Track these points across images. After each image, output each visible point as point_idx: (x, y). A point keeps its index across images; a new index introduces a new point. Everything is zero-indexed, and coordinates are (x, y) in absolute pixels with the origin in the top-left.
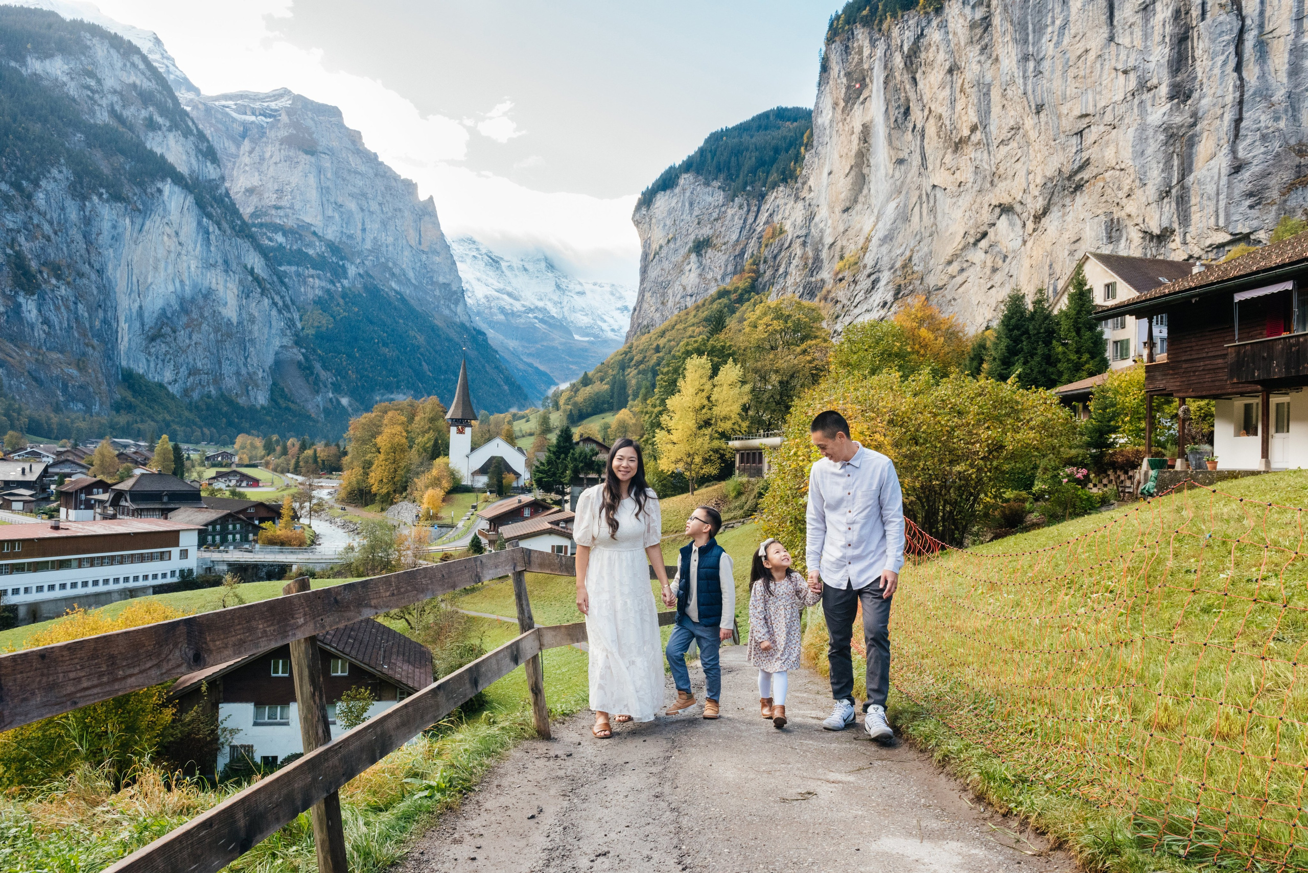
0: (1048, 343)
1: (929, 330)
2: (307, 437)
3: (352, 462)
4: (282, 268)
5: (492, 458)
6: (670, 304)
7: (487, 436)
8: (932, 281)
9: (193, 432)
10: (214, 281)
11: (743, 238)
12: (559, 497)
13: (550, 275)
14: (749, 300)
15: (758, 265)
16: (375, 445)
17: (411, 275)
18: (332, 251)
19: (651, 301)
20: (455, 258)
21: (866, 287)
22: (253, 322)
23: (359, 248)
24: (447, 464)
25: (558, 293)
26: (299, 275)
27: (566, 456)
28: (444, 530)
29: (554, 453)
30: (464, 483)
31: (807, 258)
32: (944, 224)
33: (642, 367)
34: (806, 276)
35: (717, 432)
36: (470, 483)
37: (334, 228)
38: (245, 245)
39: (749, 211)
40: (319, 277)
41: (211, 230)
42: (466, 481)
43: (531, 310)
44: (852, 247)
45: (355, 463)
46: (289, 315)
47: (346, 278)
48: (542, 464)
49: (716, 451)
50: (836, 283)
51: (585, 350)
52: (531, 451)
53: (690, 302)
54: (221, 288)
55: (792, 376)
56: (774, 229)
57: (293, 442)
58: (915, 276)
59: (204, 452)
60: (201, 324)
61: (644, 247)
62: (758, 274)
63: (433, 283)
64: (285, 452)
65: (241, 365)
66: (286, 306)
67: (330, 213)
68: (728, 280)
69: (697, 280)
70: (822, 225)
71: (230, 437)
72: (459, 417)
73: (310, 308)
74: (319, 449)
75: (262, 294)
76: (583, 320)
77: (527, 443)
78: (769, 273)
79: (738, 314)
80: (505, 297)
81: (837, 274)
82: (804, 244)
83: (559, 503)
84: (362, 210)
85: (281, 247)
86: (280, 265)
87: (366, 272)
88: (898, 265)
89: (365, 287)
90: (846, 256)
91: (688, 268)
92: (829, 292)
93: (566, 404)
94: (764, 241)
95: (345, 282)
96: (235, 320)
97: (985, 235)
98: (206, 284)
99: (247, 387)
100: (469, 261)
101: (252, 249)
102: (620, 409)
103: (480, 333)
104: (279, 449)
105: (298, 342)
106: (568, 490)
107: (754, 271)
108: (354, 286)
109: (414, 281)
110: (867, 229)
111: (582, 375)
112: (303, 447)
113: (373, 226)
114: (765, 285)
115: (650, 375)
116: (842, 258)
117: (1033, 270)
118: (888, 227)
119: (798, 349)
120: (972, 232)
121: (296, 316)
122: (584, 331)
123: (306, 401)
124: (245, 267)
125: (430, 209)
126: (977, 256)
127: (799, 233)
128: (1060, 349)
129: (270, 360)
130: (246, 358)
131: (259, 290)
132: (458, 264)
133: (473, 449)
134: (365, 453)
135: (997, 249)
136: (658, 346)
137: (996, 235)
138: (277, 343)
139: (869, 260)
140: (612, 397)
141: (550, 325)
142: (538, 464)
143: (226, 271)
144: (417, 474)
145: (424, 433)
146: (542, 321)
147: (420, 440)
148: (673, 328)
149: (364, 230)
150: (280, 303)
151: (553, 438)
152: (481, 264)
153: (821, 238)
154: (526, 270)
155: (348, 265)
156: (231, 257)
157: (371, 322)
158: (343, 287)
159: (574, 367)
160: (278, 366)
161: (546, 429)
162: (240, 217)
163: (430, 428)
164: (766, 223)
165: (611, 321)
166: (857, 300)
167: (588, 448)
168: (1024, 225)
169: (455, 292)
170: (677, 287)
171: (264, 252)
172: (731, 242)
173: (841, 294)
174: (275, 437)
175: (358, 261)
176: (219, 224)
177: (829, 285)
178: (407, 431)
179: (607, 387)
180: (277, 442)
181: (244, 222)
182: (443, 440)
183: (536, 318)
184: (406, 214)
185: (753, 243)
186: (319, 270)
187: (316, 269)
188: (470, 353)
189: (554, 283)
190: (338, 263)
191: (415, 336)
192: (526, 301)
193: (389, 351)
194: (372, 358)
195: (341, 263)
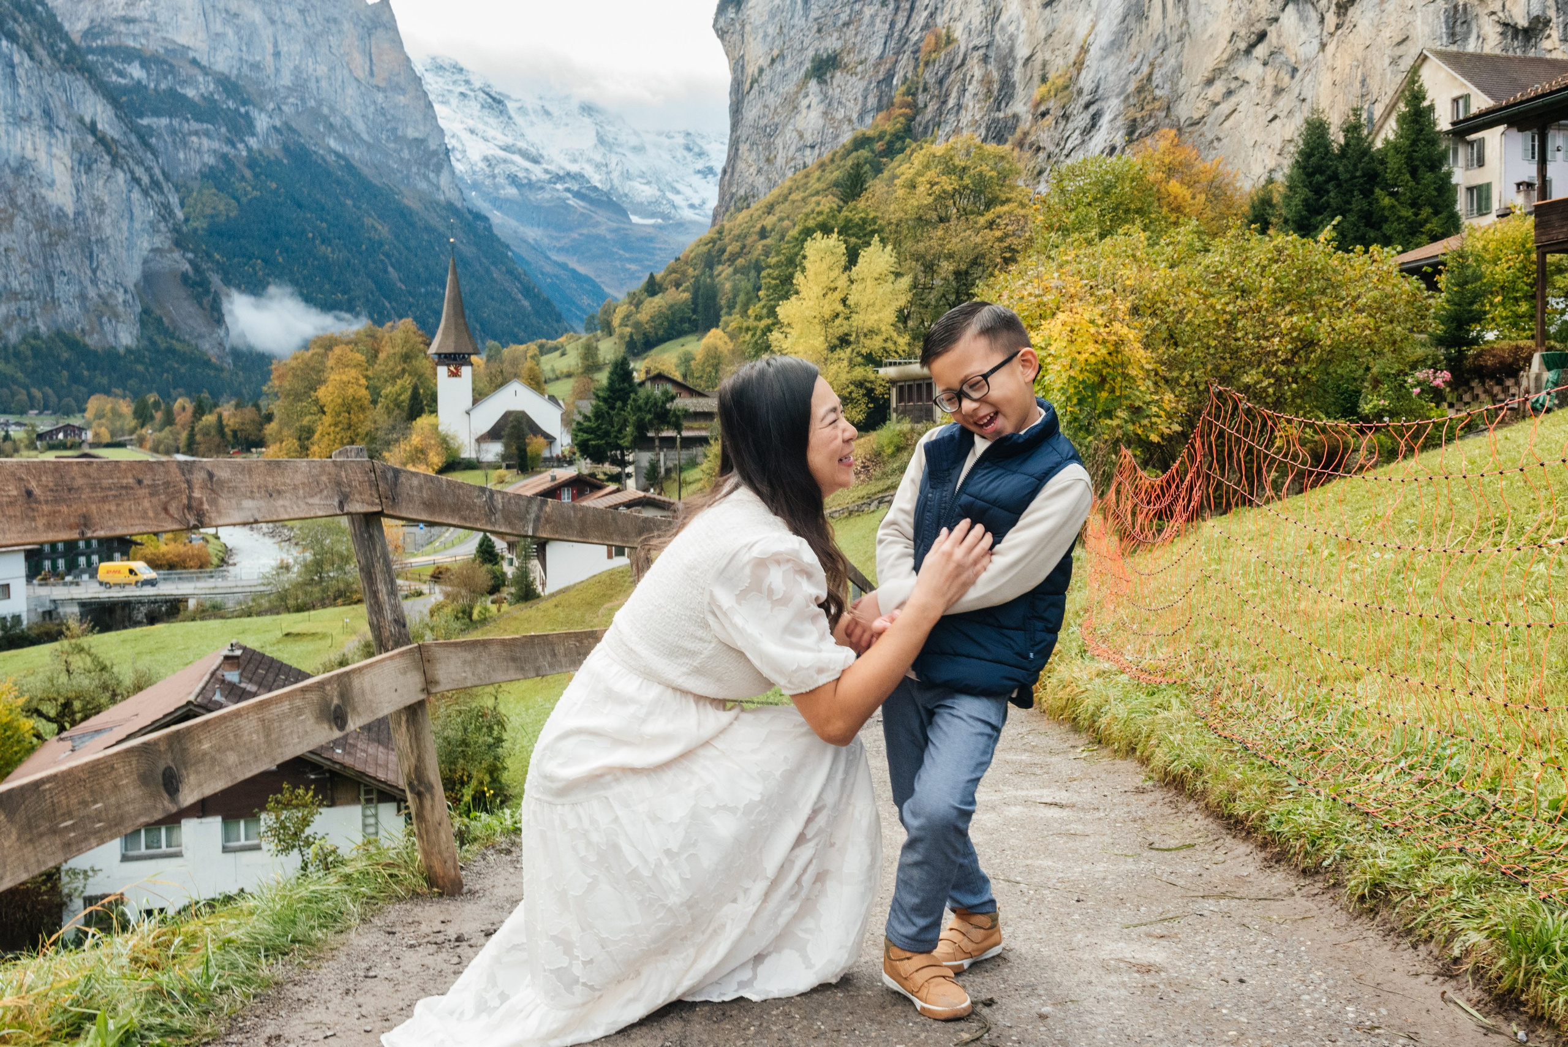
0: (1367, 193)
1: (1182, 183)
2: (205, 395)
3: (280, 431)
4: (145, 122)
5: (507, 415)
6: (780, 161)
7: (500, 379)
8: (1184, 111)
9: (13, 395)
10: (29, 145)
11: (889, 53)
12: (617, 470)
13: (587, 120)
14: (902, 150)
15: (914, 95)
16: (316, 401)
17: (360, 126)
18: (226, 90)
19: (749, 157)
20: (431, 97)
21: (1082, 124)
22: (102, 212)
23: (270, 85)
24: (435, 427)
25: (602, 149)
26: (173, 132)
27: (625, 403)
28: (435, 530)
29: (605, 400)
30: (465, 455)
31: (990, 82)
32: (1200, 21)
33: (740, 262)
34: (990, 110)
35: (859, 354)
36: (473, 455)
37: (227, 52)
38: (79, 85)
39: (897, 9)
40: (207, 134)
41: (16, 59)
42: (468, 453)
43: (559, 178)
44: (1060, 61)
45: (285, 432)
46: (161, 199)
47: (253, 135)
48: (586, 418)
49: (860, 384)
50: (1035, 120)
51: (650, 239)
52: (569, 400)
53: (810, 157)
54: (42, 156)
55: (975, 262)
56: (938, 37)
57: (183, 405)
58: (1157, 104)
59: (33, 426)
60: (11, 218)
61: (734, 71)
62: (916, 110)
63: (397, 139)
64: (169, 420)
65: (87, 283)
66: (155, 184)
67: (218, 27)
68: (869, 120)
69: (821, 122)
70: (1011, 29)
71: (77, 400)
72: (451, 349)
73: (195, 185)
74: (226, 414)
75: (114, 163)
76: (644, 192)
77: (563, 389)
78: (932, 107)
79: (886, 174)
80: (517, 158)
81: (1038, 105)
82: (985, 59)
83: (616, 478)
84: (273, 22)
85: (139, 86)
86: (141, 115)
87: (286, 124)
88: (1132, 87)
89: (286, 148)
90: (1051, 76)
91: (805, 102)
92: (1026, 134)
93: (623, 324)
94: (922, 56)
95: (252, 142)
96: (70, 210)
97: (1262, 36)
98: (16, 150)
99: (100, 318)
100: (454, 101)
101: (89, 91)
102: (707, 329)
103: (479, 217)
104: (159, 416)
105: (180, 242)
106: (630, 457)
107: (908, 105)
108: (267, 146)
109: (365, 137)
110: (1081, 32)
111: (646, 278)
112: (200, 411)
113: (293, 49)
114: (926, 127)
115: (753, 274)
116: (1044, 79)
117: (1337, 90)
118: (1114, 28)
119: (982, 220)
120: (1243, 32)
121: (174, 200)
122: (643, 210)
123: (201, 336)
124: (81, 120)
125: (385, 18)
126: (1250, 70)
127: (976, 42)
128: (1387, 201)
129: (134, 273)
130: (94, 272)
131: (107, 158)
132: (437, 107)
133: (475, 402)
134: (302, 414)
135: (1283, 58)
136: (763, 228)
137: (1279, 36)
138: (144, 244)
139: (1086, 81)
140: (694, 311)
141: (591, 201)
142: (579, 418)
143: (49, 129)
144: (388, 444)
145: (394, 379)
146: (578, 195)
147: (388, 390)
148: (786, 199)
149: (277, 54)
150: (145, 180)
151: (603, 378)
152: (475, 107)
153: (1012, 49)
154: (547, 113)
155: (254, 113)
156: (57, 103)
157: (300, 206)
158: (249, 149)
159: (633, 267)
160: (149, 280)
161: (591, 365)
162: (66, 37)
163: (404, 371)
164: (926, 27)
165: (688, 192)
166: (1069, 146)
167: (657, 391)
168: (1322, 20)
169: (435, 153)
170: (789, 135)
171: (112, 95)
172: (872, 60)
173: (1044, 135)
174: (152, 398)
175: (271, 106)
176: (29, 50)
177: (1025, 124)
178: (367, 377)
179: (686, 296)
180: (156, 405)
181: (73, 47)
182: (427, 388)
183: (568, 190)
184: (347, 26)
185: (904, 59)
186: (207, 122)
187: (202, 121)
188: (462, 247)
189: (594, 133)
190: (237, 110)
191: (373, 226)
192: (551, 162)
193: (333, 252)
194: (305, 264)
195: (242, 110)
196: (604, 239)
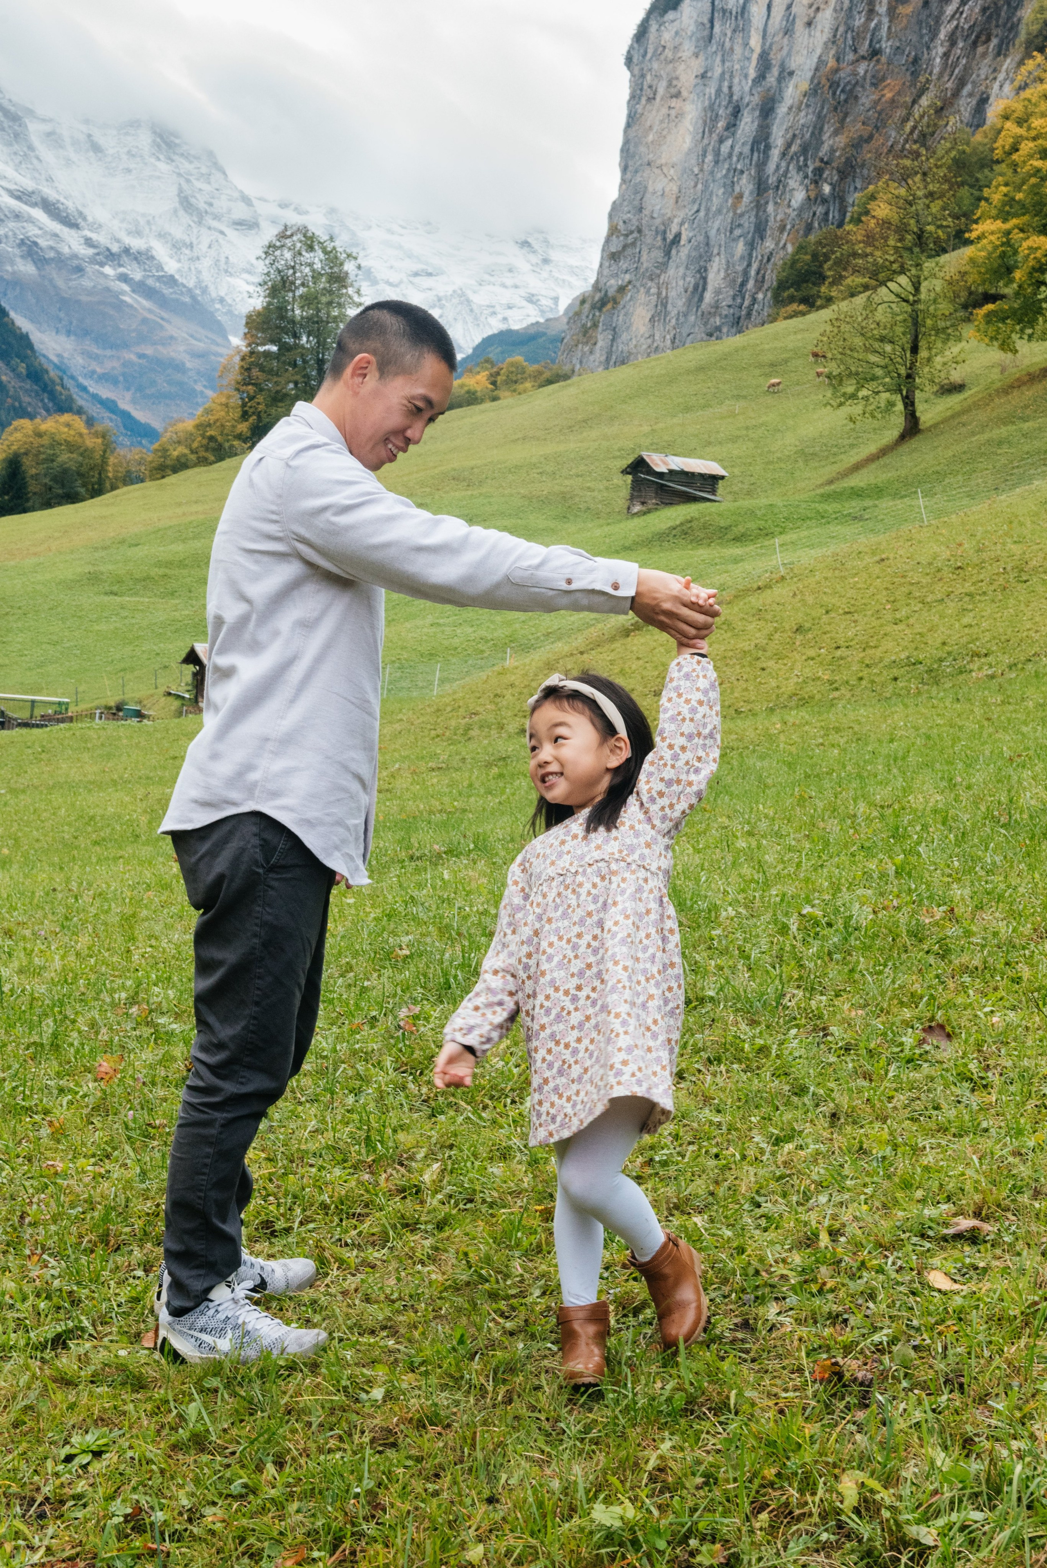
13: (165, 167)
25: (185, 219)
43: (111, 257)
80: (38, 214)
141: (163, 302)
146: (140, 288)
183: (124, 278)
192: (97, 227)
196: (180, 368)
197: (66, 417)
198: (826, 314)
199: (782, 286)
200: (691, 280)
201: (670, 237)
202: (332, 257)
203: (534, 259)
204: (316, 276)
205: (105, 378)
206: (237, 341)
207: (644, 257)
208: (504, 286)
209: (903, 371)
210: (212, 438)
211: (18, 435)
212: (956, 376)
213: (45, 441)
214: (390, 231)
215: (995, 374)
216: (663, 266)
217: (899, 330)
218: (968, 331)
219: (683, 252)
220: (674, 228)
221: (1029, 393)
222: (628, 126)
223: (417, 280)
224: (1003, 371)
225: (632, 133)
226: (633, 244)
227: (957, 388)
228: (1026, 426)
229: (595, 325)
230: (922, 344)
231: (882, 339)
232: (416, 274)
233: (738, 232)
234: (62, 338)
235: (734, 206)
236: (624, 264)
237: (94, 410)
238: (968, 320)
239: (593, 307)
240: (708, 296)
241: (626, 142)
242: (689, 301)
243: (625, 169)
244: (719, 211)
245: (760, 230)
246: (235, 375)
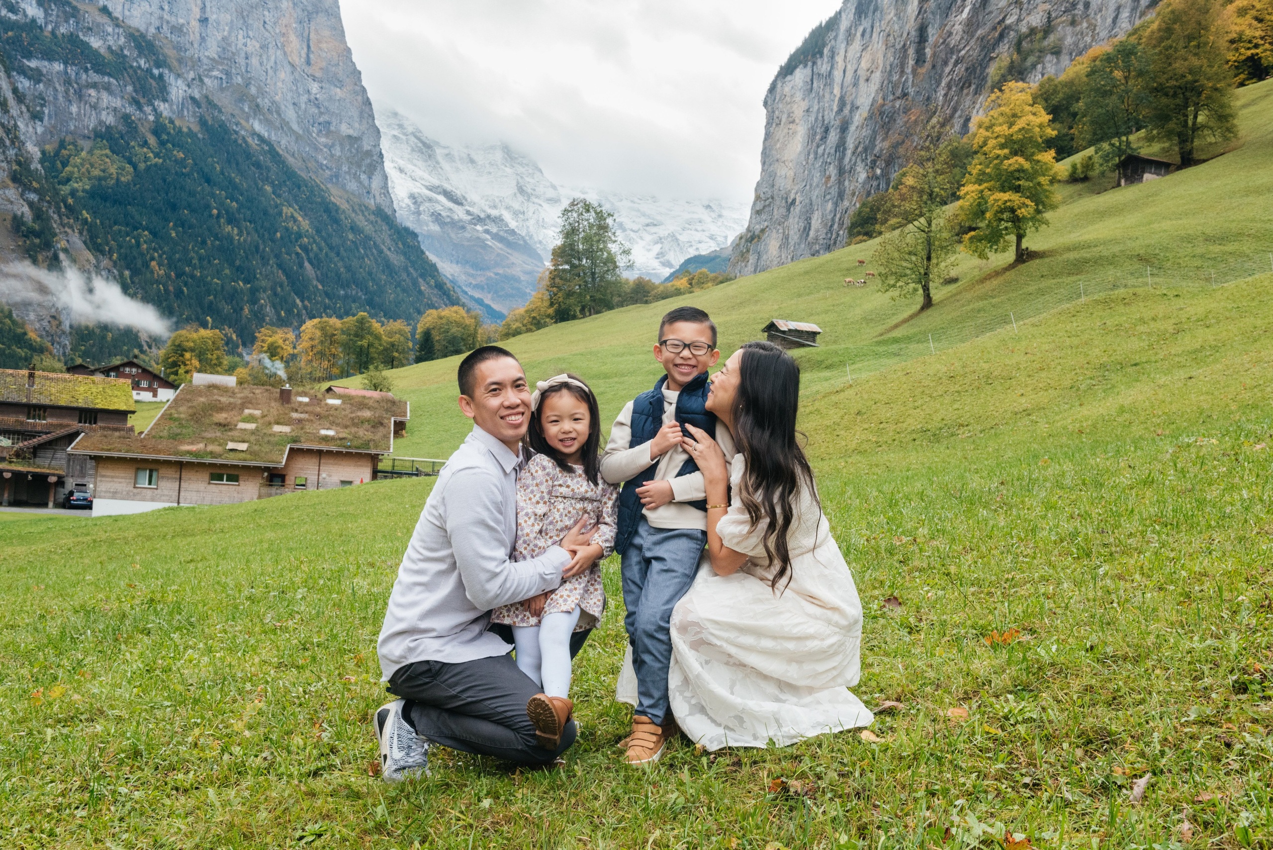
13: (508, 170)
25: (520, 198)
40: (107, 88)
43: (480, 220)
47: (165, 100)
63: (330, 134)
89: (203, 122)
95: (163, 107)
108: (181, 117)
109: (295, 127)
154: (472, 161)
155: (170, 78)
157: (208, 180)
158: (157, 115)
186: (110, 75)
187: (104, 74)
188: (388, 253)
189: (514, 183)
190: (149, 71)
191: (292, 216)
193: (240, 234)
194: (204, 242)
195: (156, 72)
196: (518, 280)
197: (455, 308)
198: (878, 240)
199: (853, 225)
200: (802, 225)
201: (790, 201)
202: (600, 216)
203: (714, 215)
204: (591, 226)
205: (477, 287)
206: (549, 264)
207: (775, 212)
208: (696, 230)
209: (922, 271)
210: (534, 318)
211: (429, 318)
212: (953, 273)
213: (444, 321)
214: (632, 202)
215: (976, 272)
216: (786, 217)
217: (919, 248)
218: (960, 248)
219: (797, 209)
220: (792, 196)
221: (995, 282)
222: (765, 140)
223: (648, 228)
224: (981, 269)
225: (768, 144)
226: (769, 205)
227: (954, 280)
228: (994, 301)
229: (748, 251)
230: (933, 255)
231: (910, 253)
232: (647, 225)
233: (828, 197)
234: (454, 265)
235: (826, 183)
236: (764, 217)
237: (471, 304)
238: (960, 242)
239: (747, 241)
240: (812, 233)
241: (765, 149)
242: (801, 236)
243: (764, 163)
244: (818, 186)
245: (841, 195)
246: (546, 282)
